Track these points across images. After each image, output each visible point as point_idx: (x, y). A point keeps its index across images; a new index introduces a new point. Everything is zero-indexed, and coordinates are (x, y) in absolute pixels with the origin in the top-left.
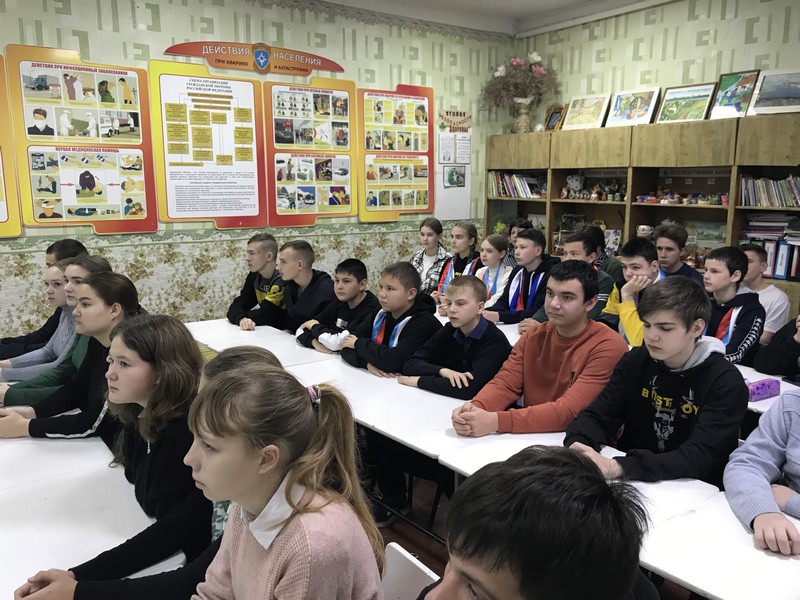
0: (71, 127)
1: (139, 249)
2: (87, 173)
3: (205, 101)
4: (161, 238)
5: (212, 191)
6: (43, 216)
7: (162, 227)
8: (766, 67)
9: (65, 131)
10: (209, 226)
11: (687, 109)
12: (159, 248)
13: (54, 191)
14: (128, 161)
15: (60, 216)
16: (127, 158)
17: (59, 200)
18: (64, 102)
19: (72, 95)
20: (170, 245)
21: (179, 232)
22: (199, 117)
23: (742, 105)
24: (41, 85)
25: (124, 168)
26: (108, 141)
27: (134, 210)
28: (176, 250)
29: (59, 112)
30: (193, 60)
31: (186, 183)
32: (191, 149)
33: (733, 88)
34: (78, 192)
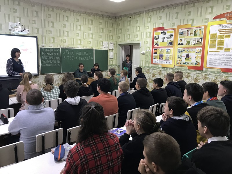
0: (186, 43)
1: (197, 74)
2: (188, 54)
3: (224, 32)
4: (204, 72)
5: (221, 60)
6: (178, 64)
7: (204, 69)
9: (185, 44)
10: (219, 71)
12: (203, 75)
13: (181, 58)
14: (198, 51)
15: (181, 64)
16: (198, 50)
17: (181, 60)
18: (186, 37)
19: (188, 35)
20: (206, 75)
21: (209, 71)
22: (221, 37)
24: (182, 34)
25: (197, 53)
26: (194, 46)
27: (197, 64)
28: (207, 76)
29: (185, 39)
30: (222, 19)
31: (213, 57)
32: (216, 47)
34: (185, 58)
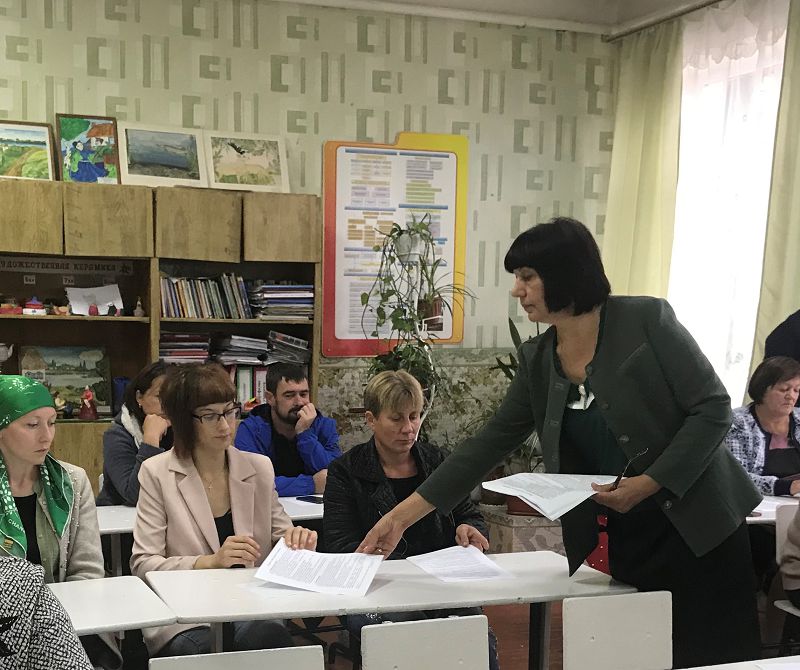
8: (124, 117)
11: (18, 161)
23: (107, 166)
33: (82, 137)
